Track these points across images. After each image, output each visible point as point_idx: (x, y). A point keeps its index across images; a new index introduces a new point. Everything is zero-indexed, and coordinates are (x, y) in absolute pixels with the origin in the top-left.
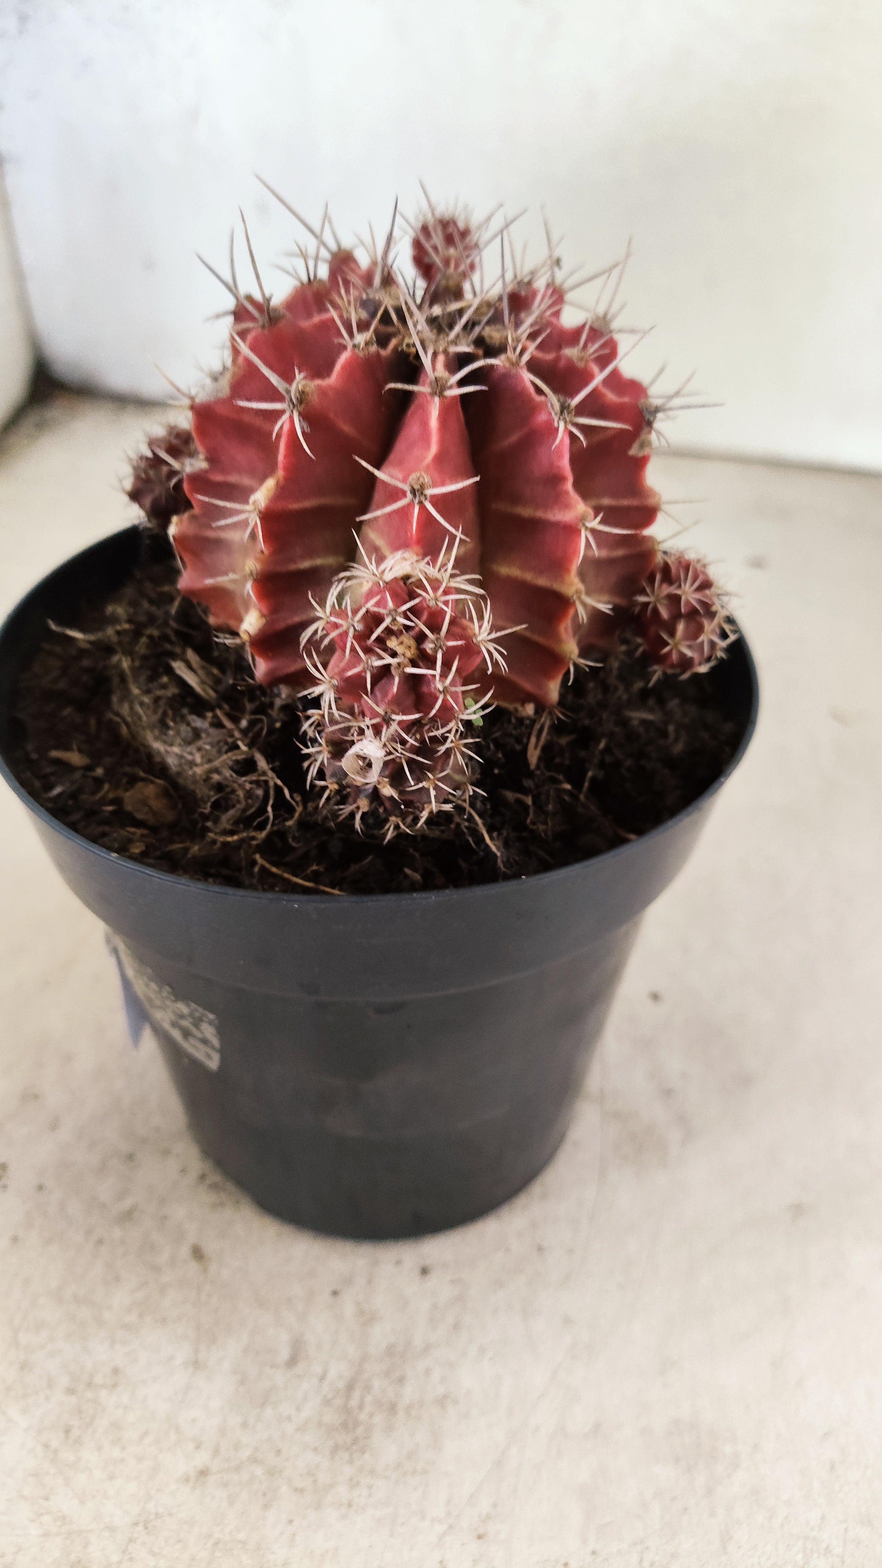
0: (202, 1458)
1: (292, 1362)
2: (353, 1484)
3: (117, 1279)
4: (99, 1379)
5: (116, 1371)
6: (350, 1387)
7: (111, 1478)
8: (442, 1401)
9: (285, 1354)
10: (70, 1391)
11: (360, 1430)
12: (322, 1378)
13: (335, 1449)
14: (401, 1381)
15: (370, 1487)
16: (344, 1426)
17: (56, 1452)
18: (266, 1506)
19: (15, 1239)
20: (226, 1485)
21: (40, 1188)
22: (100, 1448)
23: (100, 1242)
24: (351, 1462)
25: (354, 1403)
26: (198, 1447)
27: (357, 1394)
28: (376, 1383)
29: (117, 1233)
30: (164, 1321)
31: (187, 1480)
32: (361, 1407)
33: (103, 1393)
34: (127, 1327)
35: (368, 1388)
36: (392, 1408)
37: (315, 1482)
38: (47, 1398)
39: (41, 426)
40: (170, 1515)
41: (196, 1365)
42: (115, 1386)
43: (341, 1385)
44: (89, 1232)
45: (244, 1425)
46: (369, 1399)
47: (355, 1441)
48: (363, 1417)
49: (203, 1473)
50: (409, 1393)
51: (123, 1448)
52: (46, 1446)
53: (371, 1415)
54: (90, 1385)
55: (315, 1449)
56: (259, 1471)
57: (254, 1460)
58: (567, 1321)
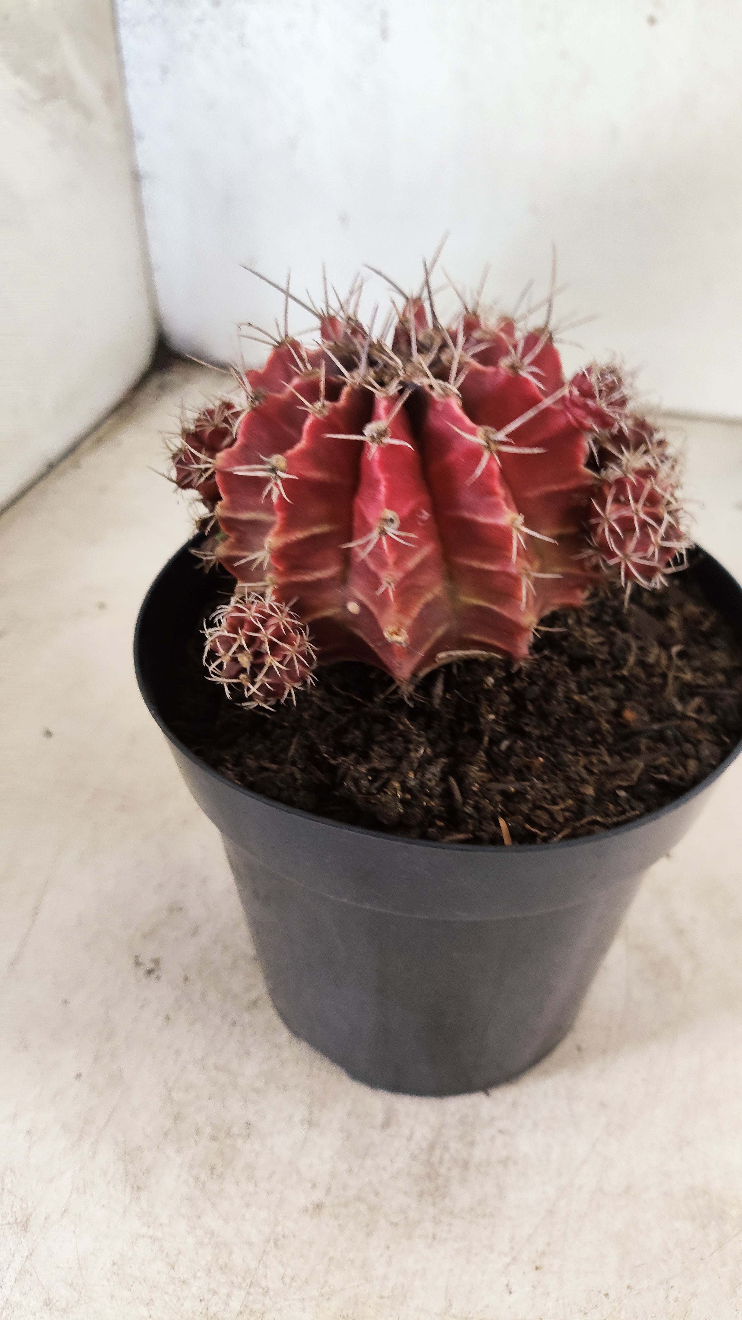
0: (318, 1195)
1: (386, 1124)
2: (436, 1221)
3: (248, 1053)
4: (235, 1130)
5: (248, 1124)
6: (432, 1147)
7: (248, 1205)
8: (505, 1162)
9: (380, 1118)
10: (214, 1138)
11: (440, 1181)
12: (410, 1138)
13: (421, 1195)
14: (472, 1144)
15: (450, 1225)
16: (429, 1177)
17: (204, 1184)
18: (369, 1235)
19: (168, 1018)
20: (336, 1217)
21: (186, 979)
22: (238, 1183)
23: (234, 1024)
24: (434, 1204)
25: (435, 1159)
26: (314, 1186)
27: (437, 1152)
28: (453, 1145)
29: (247, 1017)
30: (285, 1087)
31: (306, 1211)
32: (441, 1162)
33: (239, 1142)
34: (257, 1091)
35: (446, 1148)
36: (466, 1165)
37: (406, 1218)
38: (196, 1143)
39: (162, 387)
40: (294, 1236)
41: (311, 1123)
42: (249, 1135)
43: (424, 1145)
44: (224, 1017)
45: (350, 1171)
46: (447, 1156)
47: (437, 1189)
48: (443, 1170)
49: (319, 1207)
50: (478, 1153)
51: (256, 1184)
52: (197, 1179)
53: (449, 1169)
54: (229, 1134)
55: (406, 1193)
56: (363, 1207)
57: (359, 1199)
58: (603, 1105)
